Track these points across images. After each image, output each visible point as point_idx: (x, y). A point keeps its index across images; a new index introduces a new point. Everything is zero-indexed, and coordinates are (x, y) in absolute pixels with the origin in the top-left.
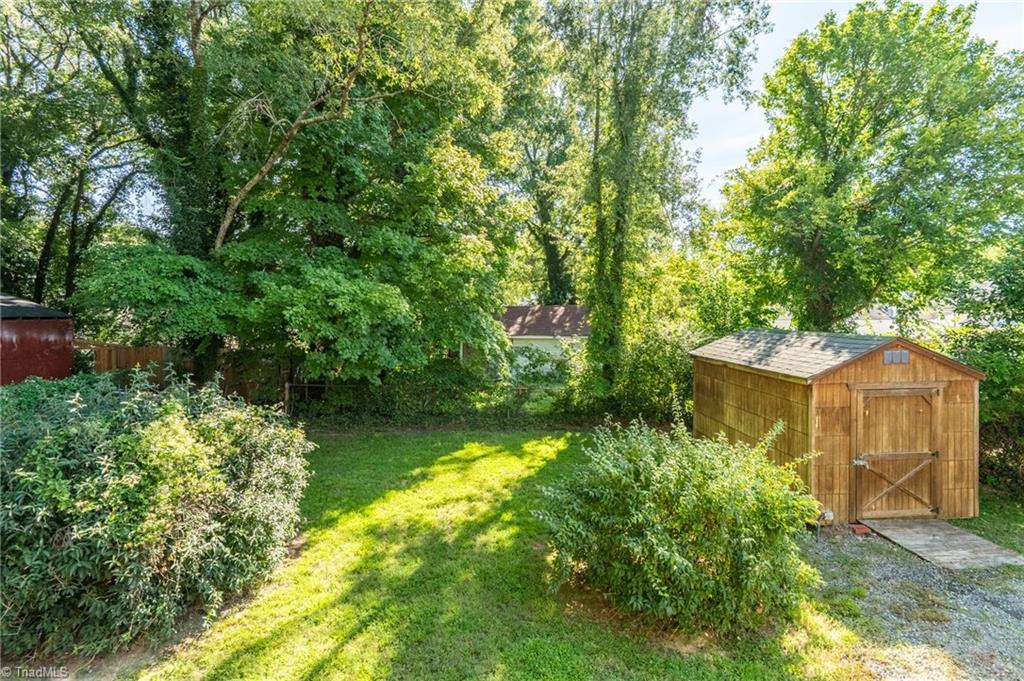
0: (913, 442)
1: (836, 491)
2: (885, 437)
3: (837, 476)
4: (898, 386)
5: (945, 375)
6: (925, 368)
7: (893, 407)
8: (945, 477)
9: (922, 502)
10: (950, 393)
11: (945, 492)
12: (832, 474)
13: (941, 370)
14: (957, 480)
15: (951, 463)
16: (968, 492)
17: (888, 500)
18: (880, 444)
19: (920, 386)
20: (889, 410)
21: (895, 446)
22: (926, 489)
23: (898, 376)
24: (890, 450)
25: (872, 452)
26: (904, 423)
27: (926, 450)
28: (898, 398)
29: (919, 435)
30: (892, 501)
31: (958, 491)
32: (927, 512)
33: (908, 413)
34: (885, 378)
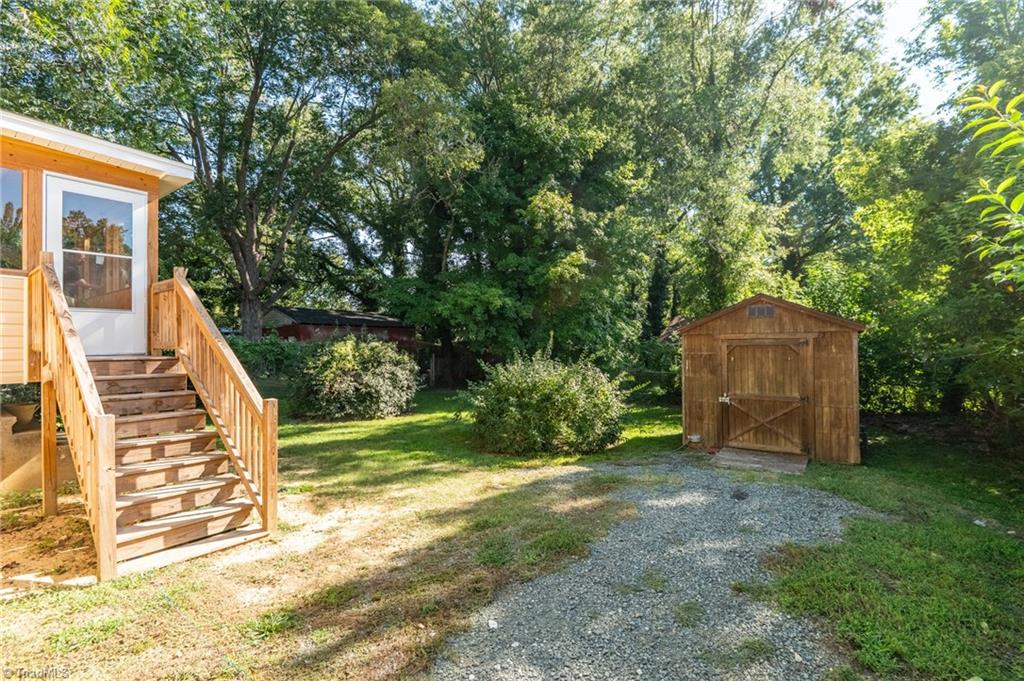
0: (781, 386)
1: (706, 421)
2: (751, 380)
3: (705, 408)
4: (763, 336)
5: (816, 328)
6: (793, 321)
7: (758, 354)
8: (818, 422)
9: (792, 443)
10: (823, 343)
11: (818, 436)
12: (701, 406)
13: (812, 323)
14: (834, 425)
15: (826, 410)
16: (847, 438)
17: (755, 435)
18: (746, 387)
19: (786, 336)
20: (754, 358)
21: (761, 387)
22: (796, 429)
23: (762, 327)
24: (757, 392)
25: (738, 392)
26: (770, 369)
27: (796, 395)
28: (763, 347)
29: (787, 380)
30: (760, 437)
31: (834, 437)
32: (798, 451)
33: (775, 361)
34: (750, 330)
